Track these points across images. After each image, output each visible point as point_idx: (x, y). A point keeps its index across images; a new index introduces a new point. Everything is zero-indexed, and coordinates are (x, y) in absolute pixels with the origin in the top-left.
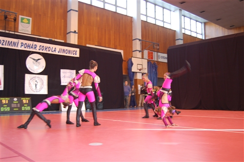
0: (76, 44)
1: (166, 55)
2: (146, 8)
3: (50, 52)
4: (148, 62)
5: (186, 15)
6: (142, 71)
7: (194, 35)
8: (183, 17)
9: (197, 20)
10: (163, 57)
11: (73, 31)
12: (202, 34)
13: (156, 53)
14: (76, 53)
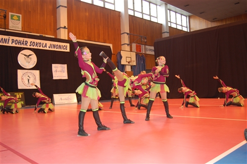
0: (67, 39)
1: (153, 48)
2: (134, 3)
3: (41, 48)
4: (136, 55)
5: (171, 9)
6: (131, 64)
7: (179, 28)
8: (168, 11)
9: (182, 13)
10: (151, 50)
11: (63, 27)
12: (187, 27)
13: (143, 46)
14: (66, 48)
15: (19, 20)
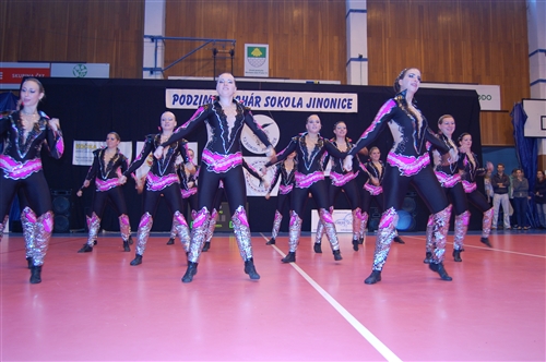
11: (357, 57)
14: (349, 104)
15: (264, 56)
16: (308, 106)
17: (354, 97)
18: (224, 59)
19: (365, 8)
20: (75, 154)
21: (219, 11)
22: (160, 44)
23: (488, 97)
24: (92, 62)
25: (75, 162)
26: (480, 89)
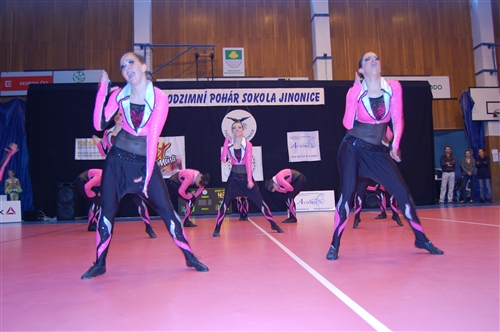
11: (322, 55)
14: (317, 97)
15: (240, 58)
16: (281, 101)
17: (321, 91)
18: (206, 61)
19: (327, 12)
20: (77, 151)
21: (199, 20)
22: (148, 50)
23: (439, 87)
24: (89, 69)
25: (77, 158)
26: (432, 80)
